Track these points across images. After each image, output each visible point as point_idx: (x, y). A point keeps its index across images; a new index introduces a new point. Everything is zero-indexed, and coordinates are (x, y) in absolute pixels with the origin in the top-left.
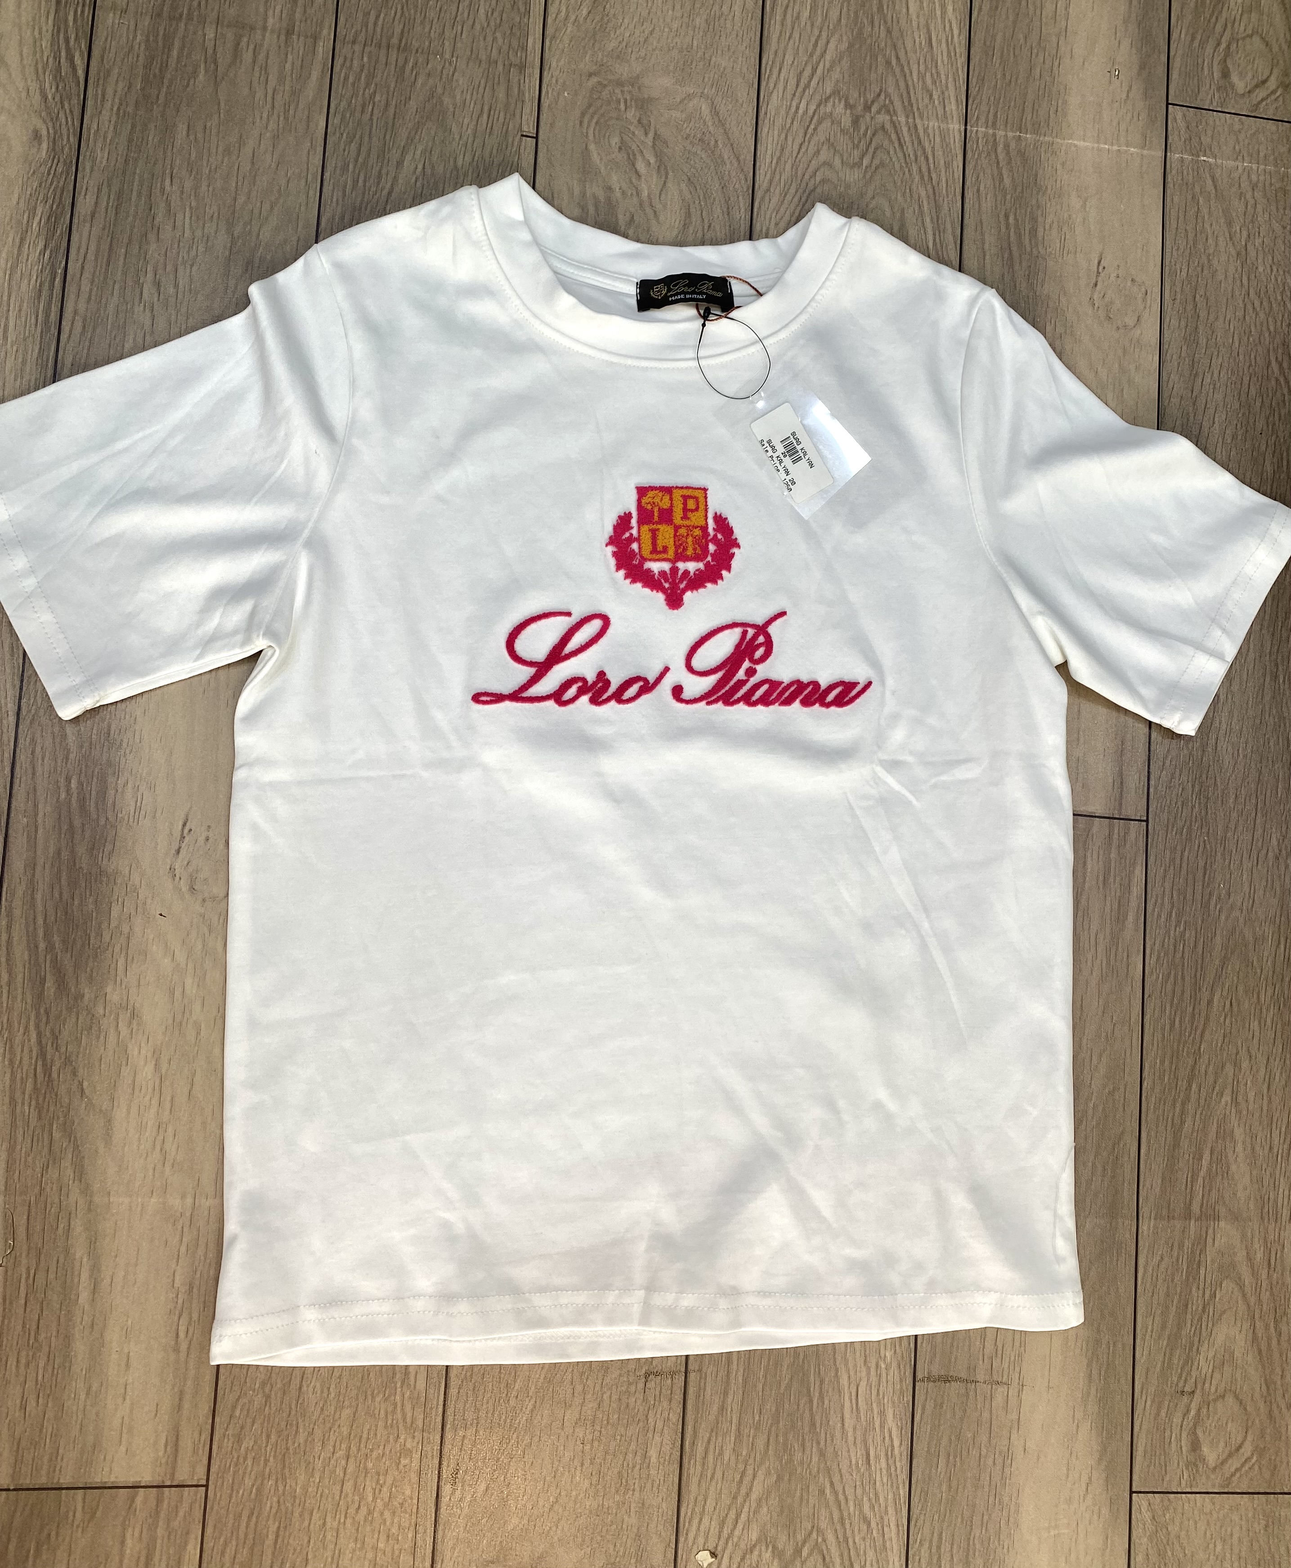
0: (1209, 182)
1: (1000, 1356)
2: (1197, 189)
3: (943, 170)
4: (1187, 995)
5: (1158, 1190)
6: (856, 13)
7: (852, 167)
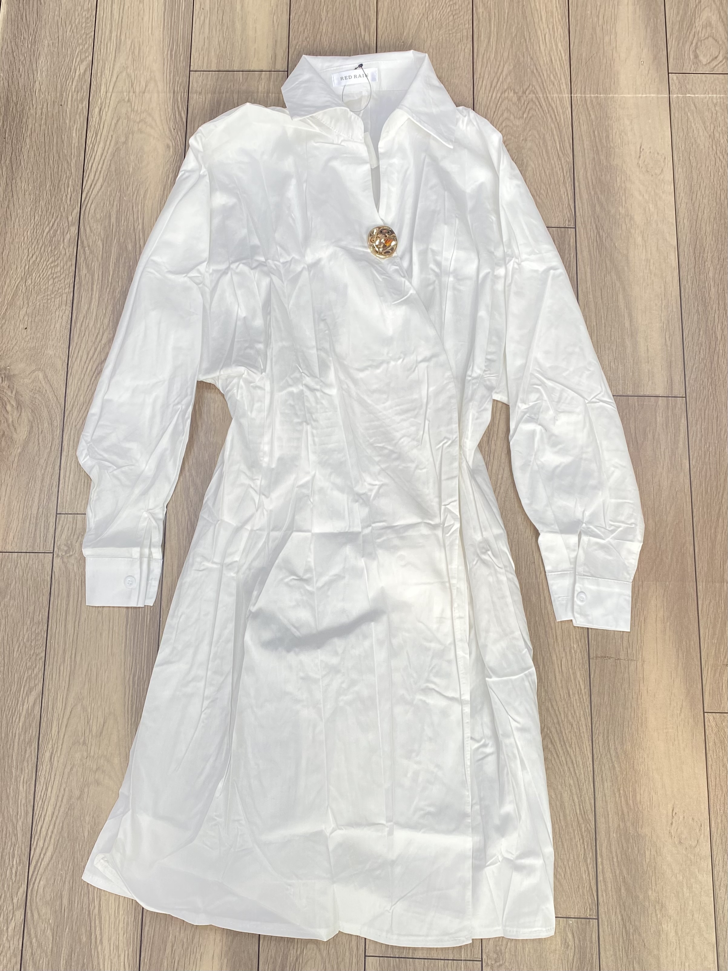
0: (693, 105)
1: (631, 647)
2: (687, 110)
3: (562, 115)
4: (713, 477)
5: (706, 569)
6: (516, 53)
7: (519, 119)
